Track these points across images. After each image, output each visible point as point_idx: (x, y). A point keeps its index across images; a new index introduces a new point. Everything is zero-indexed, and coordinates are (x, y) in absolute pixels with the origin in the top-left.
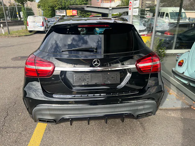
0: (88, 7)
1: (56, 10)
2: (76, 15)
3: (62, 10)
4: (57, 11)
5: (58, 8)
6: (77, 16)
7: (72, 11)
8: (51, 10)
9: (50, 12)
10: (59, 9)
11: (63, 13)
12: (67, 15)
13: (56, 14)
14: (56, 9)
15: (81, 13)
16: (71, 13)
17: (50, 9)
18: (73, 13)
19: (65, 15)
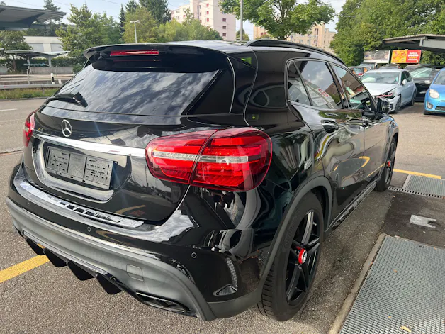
0: (429, 38)
1: (367, 50)
2: (418, 61)
3: (382, 52)
4: (368, 52)
5: (372, 47)
6: (418, 65)
7: (408, 53)
8: (355, 52)
9: (352, 56)
10: (374, 48)
11: (383, 58)
12: (393, 62)
13: (364, 61)
14: (368, 48)
15: (431, 58)
16: (405, 58)
17: (352, 49)
18: (408, 58)
19: (387, 62)
